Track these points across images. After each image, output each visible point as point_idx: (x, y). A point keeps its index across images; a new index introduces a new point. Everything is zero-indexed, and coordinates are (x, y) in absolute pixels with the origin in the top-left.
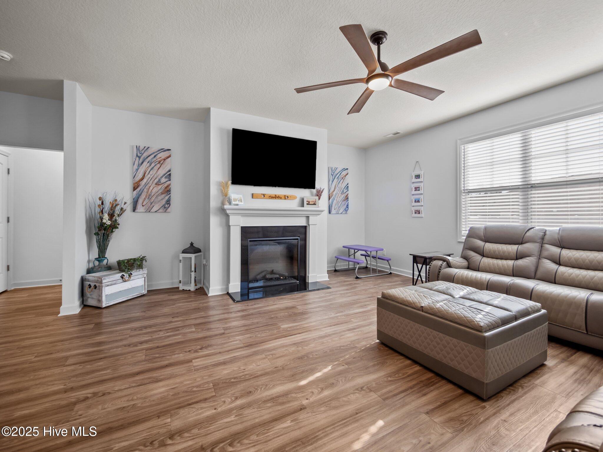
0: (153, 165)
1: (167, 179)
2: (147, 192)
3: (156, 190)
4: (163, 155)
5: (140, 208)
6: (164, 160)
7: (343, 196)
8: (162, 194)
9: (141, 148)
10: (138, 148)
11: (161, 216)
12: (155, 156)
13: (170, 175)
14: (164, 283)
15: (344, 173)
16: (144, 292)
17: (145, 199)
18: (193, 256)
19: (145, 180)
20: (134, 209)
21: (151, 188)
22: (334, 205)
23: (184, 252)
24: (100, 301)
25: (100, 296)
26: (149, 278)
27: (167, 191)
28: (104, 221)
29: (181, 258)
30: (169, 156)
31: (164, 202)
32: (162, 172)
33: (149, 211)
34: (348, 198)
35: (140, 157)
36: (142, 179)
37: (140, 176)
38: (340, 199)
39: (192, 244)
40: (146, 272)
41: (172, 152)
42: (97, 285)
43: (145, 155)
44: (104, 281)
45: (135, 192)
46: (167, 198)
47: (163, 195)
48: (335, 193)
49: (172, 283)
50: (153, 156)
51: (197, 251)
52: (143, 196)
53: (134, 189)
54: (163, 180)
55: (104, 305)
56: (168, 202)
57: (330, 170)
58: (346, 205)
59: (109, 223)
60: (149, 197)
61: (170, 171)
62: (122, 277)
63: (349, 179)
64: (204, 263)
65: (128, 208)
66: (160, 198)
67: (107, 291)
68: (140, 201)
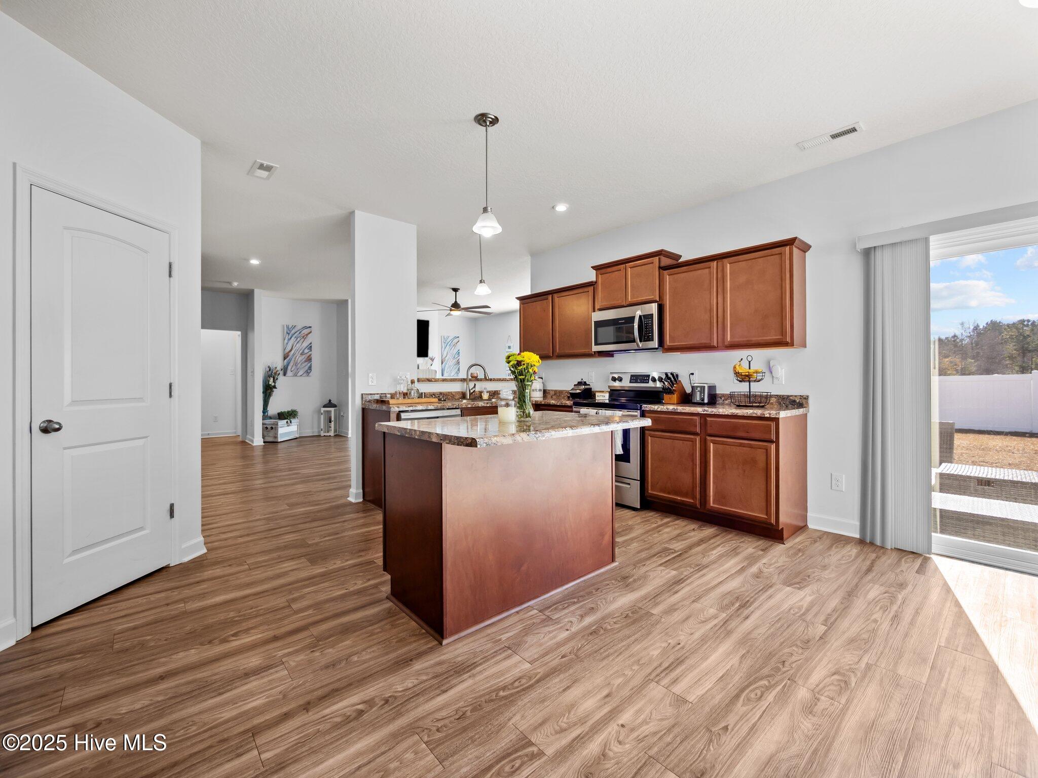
0: (299, 339)
1: (309, 350)
2: (294, 361)
3: (300, 359)
4: (306, 331)
5: (289, 373)
6: (307, 335)
7: (454, 361)
8: (305, 361)
9: (290, 327)
10: (288, 327)
11: (305, 379)
12: (300, 333)
13: (311, 346)
14: (308, 432)
15: (456, 340)
16: (297, 436)
17: (293, 366)
18: (332, 409)
19: (293, 352)
20: (285, 374)
21: (297, 357)
22: (446, 368)
23: (324, 406)
24: (276, 437)
25: (276, 434)
26: (299, 426)
27: (309, 359)
28: (270, 383)
29: (322, 412)
30: (310, 332)
31: (307, 368)
32: (305, 344)
33: (295, 375)
34: (459, 363)
35: (289, 334)
36: (291, 350)
37: (289, 348)
38: (452, 363)
39: (330, 401)
40: (298, 421)
41: (312, 329)
42: (273, 426)
43: (293, 332)
44: (279, 424)
45: (285, 361)
46: (309, 365)
47: (307, 363)
48: (447, 358)
49: (313, 432)
50: (298, 332)
51: (335, 406)
52: (291, 364)
53: (285, 359)
54: (306, 351)
55: (279, 441)
56: (310, 368)
57: (443, 338)
58: (457, 369)
59: (273, 384)
60: (296, 364)
61: (311, 343)
62: (287, 422)
63: (460, 346)
64: (342, 414)
65: (282, 373)
66: (304, 365)
67: (281, 431)
68: (289, 368)
